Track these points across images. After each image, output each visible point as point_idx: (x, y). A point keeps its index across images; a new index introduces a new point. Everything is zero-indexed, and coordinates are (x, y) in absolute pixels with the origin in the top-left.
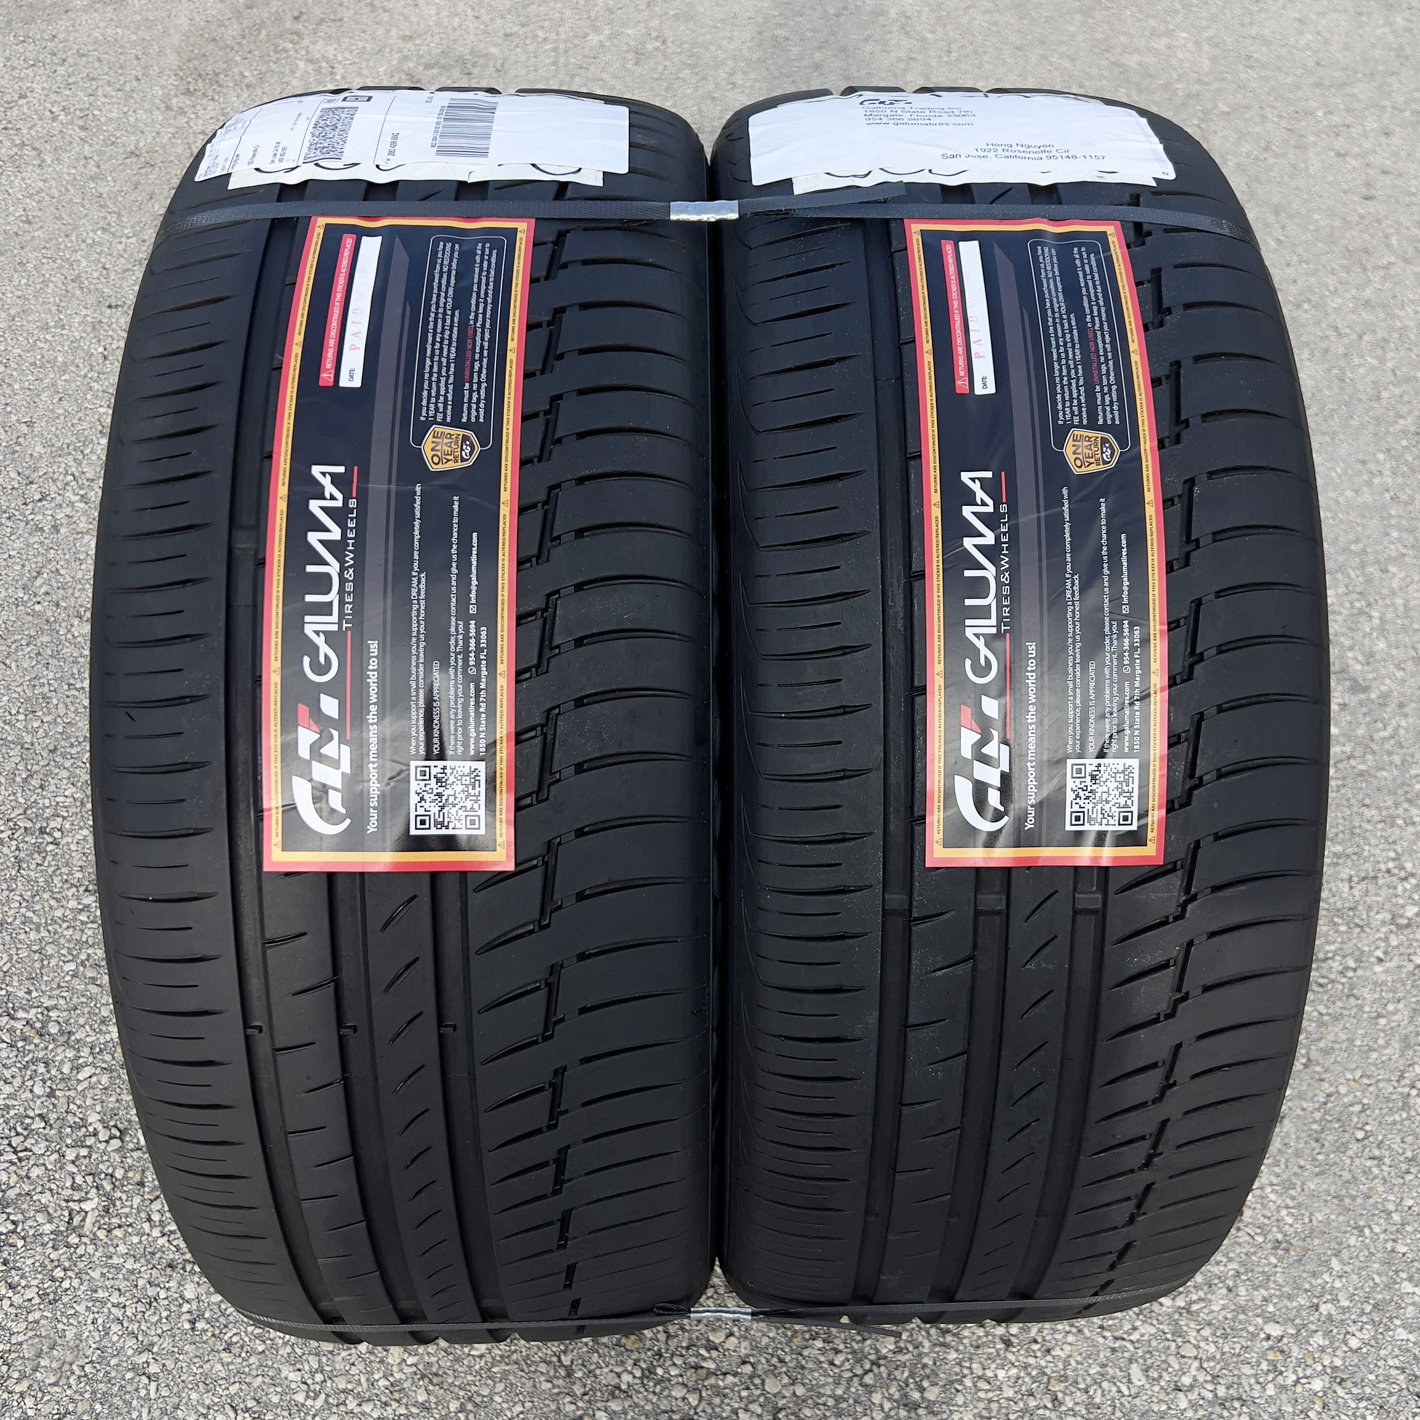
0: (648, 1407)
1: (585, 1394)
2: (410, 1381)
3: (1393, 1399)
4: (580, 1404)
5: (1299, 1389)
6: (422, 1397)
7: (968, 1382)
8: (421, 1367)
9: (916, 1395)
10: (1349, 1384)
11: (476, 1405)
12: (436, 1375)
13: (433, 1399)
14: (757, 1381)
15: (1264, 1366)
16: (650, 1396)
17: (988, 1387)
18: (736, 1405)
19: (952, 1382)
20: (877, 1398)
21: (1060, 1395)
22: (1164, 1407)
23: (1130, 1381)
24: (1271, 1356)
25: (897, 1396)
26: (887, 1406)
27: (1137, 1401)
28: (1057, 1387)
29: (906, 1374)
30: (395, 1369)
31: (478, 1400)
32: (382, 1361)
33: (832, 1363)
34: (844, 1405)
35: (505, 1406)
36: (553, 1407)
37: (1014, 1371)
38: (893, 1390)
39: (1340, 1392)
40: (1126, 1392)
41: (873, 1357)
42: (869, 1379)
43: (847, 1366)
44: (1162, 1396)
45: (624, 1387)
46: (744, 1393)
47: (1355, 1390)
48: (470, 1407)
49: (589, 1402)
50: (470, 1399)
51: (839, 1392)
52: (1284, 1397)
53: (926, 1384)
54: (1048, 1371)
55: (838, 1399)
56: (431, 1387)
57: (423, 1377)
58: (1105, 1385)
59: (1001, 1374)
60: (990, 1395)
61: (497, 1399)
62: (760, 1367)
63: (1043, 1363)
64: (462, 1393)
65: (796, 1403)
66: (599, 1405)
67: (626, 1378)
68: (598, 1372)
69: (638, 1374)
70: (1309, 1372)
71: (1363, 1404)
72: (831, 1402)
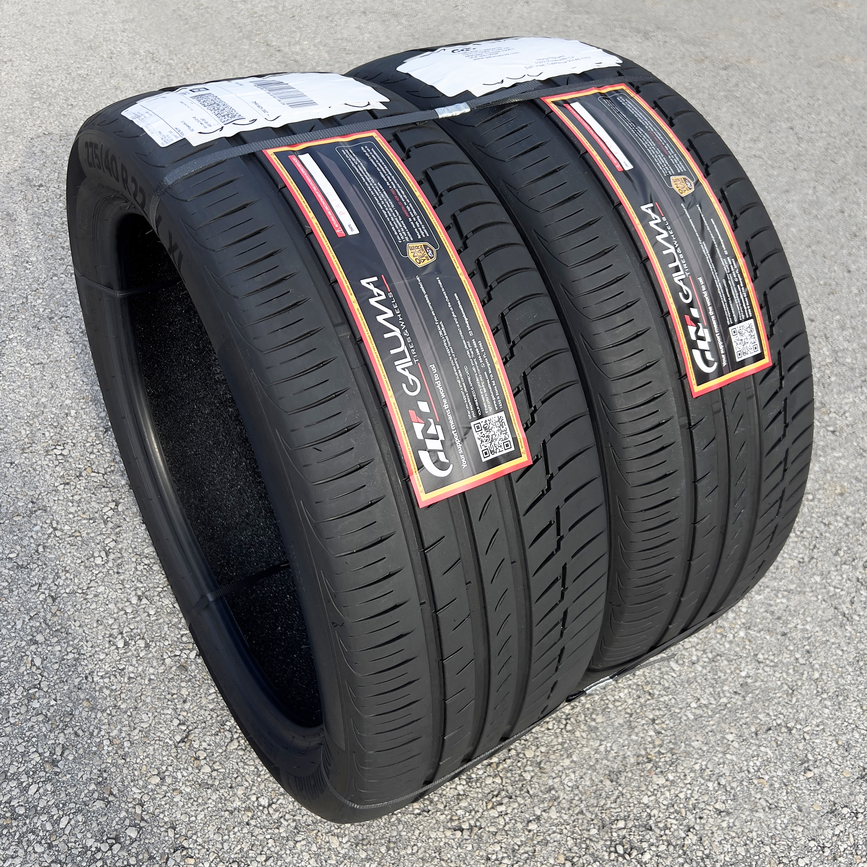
0: (480, 796)
1: (445, 806)
2: (351, 851)
3: (771, 625)
4: (446, 813)
5: (736, 639)
6: (363, 855)
7: (611, 706)
8: (352, 840)
9: (593, 724)
10: (752, 627)
11: (395, 843)
12: (363, 839)
13: (370, 853)
14: (521, 755)
15: (719, 636)
16: (477, 790)
17: (620, 704)
18: (519, 772)
19: (604, 710)
20: (578, 734)
21: (651, 691)
22: (693, 674)
23: (674, 670)
24: (719, 631)
25: (586, 729)
26: (584, 735)
27: (682, 677)
28: (648, 688)
29: (583, 716)
30: (339, 849)
31: (394, 839)
32: (329, 849)
33: (548, 729)
34: (566, 745)
35: (409, 835)
36: (434, 821)
37: (626, 691)
38: (582, 727)
39: (751, 632)
40: (675, 676)
41: (564, 717)
42: (569, 728)
43: (556, 727)
44: (690, 670)
45: (462, 793)
46: (519, 764)
47: (756, 629)
48: (392, 845)
49: (450, 809)
50: (389, 842)
51: (560, 740)
52: (733, 645)
53: (594, 716)
54: (639, 683)
55: (562, 744)
56: (365, 847)
57: (357, 845)
58: (665, 677)
59: (622, 695)
60: (623, 706)
61: (404, 833)
62: (518, 748)
63: (635, 681)
64: (383, 841)
65: (545, 756)
66: (456, 808)
67: (460, 788)
68: (444, 793)
69: (464, 782)
70: (736, 630)
71: (762, 633)
72: (560, 747)
